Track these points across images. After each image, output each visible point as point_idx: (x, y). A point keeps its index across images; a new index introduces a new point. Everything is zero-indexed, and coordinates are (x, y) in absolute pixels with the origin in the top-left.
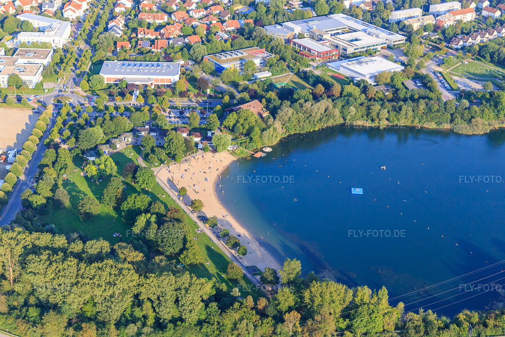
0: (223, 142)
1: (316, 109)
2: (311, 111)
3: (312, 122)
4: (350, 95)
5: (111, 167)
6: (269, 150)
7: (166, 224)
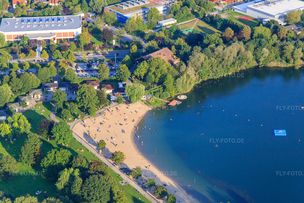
0: (136, 92)
1: (228, 52)
2: (224, 54)
3: (225, 67)
4: (261, 36)
5: (25, 126)
6: (183, 97)
7: (91, 177)
